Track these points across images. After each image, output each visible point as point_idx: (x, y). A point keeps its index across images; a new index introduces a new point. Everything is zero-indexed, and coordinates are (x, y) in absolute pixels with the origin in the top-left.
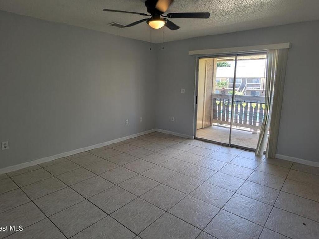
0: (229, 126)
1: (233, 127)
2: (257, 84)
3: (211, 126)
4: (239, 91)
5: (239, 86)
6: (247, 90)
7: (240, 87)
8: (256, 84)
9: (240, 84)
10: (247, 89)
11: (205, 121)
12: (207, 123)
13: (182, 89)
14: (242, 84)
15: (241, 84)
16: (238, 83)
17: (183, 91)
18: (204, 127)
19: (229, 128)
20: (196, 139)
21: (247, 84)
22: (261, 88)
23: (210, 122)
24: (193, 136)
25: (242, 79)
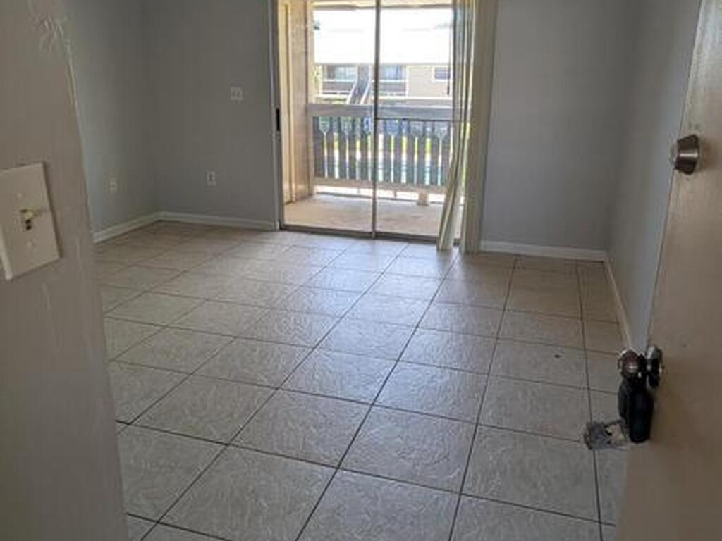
0: (369, 192)
1: (381, 193)
2: (398, 81)
3: (310, 194)
5: (350, 90)
7: (353, 90)
8: (396, 81)
9: (353, 82)
11: (296, 183)
12: (301, 187)
13: (232, 89)
14: (358, 81)
15: (356, 81)
16: (348, 81)
17: (237, 94)
18: (294, 200)
19: (368, 197)
20: (285, 228)
22: (407, 92)
23: (307, 186)
24: (275, 222)
25: (359, 68)
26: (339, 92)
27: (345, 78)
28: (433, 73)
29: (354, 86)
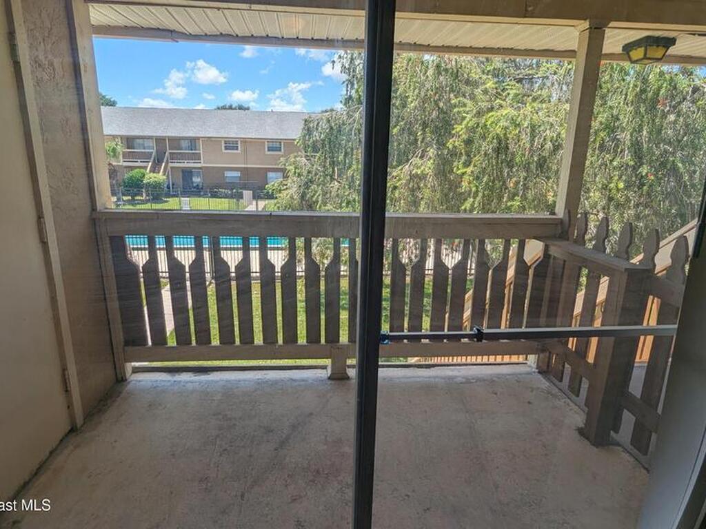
2: (193, 152)
3: (120, 380)
4: (153, 170)
5: (150, 158)
6: (171, 168)
7: (152, 159)
8: (190, 152)
9: (152, 152)
10: (171, 165)
14: (157, 151)
15: (154, 151)
16: (146, 151)
21: (170, 153)
25: (156, 139)
26: (139, 160)
27: (144, 148)
28: (223, 145)
29: (153, 156)
